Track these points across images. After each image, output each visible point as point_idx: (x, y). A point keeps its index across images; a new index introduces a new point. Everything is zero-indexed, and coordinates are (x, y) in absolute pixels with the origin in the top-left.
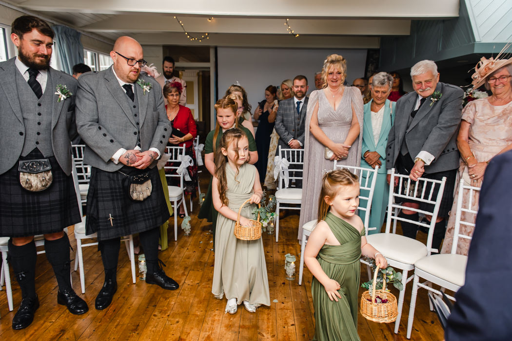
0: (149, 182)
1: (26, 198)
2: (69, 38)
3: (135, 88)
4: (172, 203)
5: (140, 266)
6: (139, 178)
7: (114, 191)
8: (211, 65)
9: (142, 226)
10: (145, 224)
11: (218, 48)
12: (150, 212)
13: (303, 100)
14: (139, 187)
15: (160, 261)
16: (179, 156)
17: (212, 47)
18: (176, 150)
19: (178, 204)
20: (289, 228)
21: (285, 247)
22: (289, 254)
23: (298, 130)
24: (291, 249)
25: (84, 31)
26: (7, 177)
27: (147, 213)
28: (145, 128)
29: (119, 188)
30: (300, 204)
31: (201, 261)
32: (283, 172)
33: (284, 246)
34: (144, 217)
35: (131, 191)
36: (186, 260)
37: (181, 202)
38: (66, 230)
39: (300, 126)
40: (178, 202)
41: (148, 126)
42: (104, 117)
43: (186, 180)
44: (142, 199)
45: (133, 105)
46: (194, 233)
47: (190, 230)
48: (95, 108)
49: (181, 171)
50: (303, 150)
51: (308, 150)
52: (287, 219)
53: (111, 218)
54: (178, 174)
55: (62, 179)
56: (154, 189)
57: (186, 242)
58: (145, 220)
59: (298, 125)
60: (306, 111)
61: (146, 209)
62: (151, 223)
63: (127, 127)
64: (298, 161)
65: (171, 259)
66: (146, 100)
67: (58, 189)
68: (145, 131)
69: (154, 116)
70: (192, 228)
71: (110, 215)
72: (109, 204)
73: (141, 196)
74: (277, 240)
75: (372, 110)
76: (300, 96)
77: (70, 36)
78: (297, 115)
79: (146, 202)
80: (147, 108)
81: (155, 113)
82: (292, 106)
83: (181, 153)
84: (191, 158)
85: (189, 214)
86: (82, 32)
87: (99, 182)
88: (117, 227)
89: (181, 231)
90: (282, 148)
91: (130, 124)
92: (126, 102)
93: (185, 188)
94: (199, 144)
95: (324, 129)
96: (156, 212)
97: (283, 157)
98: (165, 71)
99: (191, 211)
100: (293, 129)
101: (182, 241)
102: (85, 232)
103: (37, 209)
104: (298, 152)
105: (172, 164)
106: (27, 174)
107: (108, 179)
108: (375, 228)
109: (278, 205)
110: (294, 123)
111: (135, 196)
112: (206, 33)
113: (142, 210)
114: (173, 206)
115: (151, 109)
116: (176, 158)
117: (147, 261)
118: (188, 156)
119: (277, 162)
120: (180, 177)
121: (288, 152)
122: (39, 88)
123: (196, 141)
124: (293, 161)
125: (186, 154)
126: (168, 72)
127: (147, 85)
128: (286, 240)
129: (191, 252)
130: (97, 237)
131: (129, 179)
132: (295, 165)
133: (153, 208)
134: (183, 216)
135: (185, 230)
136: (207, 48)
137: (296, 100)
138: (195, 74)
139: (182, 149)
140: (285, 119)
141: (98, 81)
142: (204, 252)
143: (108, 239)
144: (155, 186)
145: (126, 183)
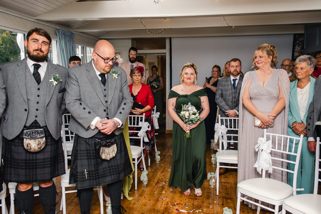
0: (115, 145)
1: (28, 156)
2: (66, 37)
3: (107, 76)
4: (134, 160)
5: (107, 210)
6: (107, 142)
7: (89, 152)
8: (167, 51)
9: (108, 180)
10: (111, 178)
11: (172, 39)
12: (115, 169)
13: (238, 77)
14: (107, 150)
15: (122, 207)
16: (140, 123)
17: (168, 38)
18: (138, 118)
19: (138, 160)
20: (228, 183)
21: (225, 200)
22: (227, 207)
23: (235, 103)
24: (229, 203)
25: (76, 32)
26: (17, 141)
27: (113, 169)
28: (112, 105)
29: (93, 150)
30: (237, 164)
31: (154, 209)
32: (222, 136)
33: (223, 200)
34: (110, 172)
35: (101, 152)
36: (143, 206)
37: (141, 159)
38: (54, 179)
39: (236, 99)
40: (138, 159)
41: (115, 104)
42: (84, 98)
43: (145, 141)
44: (108, 159)
45: (104, 89)
46: (150, 184)
47: (147, 181)
48: (79, 91)
49: (142, 134)
50: (238, 118)
51: (241, 118)
52: (227, 175)
53: (86, 173)
54: (138, 136)
55: (53, 143)
56: (118, 152)
57: (144, 192)
58: (111, 175)
59: (235, 98)
60: (241, 87)
61: (112, 166)
62: (116, 177)
63: (99, 106)
64: (235, 127)
65: (131, 206)
66: (115, 85)
67: (50, 150)
68: (112, 108)
69: (120, 96)
70: (149, 180)
71: (86, 170)
72: (86, 162)
73: (108, 156)
74: (218, 194)
75: (298, 86)
76: (236, 74)
77: (67, 35)
78: (233, 90)
79: (112, 161)
80: (115, 91)
81: (121, 93)
82: (229, 83)
83: (141, 121)
84: (149, 124)
85: (147, 167)
86: (75, 33)
87: (79, 145)
88: (90, 179)
89: (140, 182)
90: (221, 117)
91: (101, 103)
92: (100, 87)
93: (144, 147)
94: (156, 113)
95: (254, 101)
96: (119, 169)
97: (222, 124)
98: (131, 57)
99: (149, 165)
100: (231, 100)
101: (141, 190)
102: (68, 181)
103: (34, 164)
104: (235, 120)
105: (135, 128)
106: (29, 139)
107: (85, 143)
108: (303, 189)
109: (218, 164)
110: (231, 96)
111: (103, 157)
112: (162, 29)
113: (109, 167)
114: (134, 162)
115: (118, 91)
116: (138, 124)
117: (112, 206)
118: (147, 122)
119: (217, 128)
120: (140, 139)
121: (226, 120)
122: (39, 77)
123: (154, 110)
124: (231, 127)
125: (145, 121)
126: (132, 58)
127: (116, 73)
128: (225, 193)
129: (147, 201)
130: (75, 186)
131: (100, 143)
132: (233, 131)
133: (117, 166)
134: (142, 169)
135: (143, 182)
136: (164, 39)
137: (232, 78)
138: (156, 57)
139: (143, 117)
140: (224, 93)
141: (81, 72)
142: (157, 200)
143: (83, 188)
144: (119, 149)
145: (98, 147)
